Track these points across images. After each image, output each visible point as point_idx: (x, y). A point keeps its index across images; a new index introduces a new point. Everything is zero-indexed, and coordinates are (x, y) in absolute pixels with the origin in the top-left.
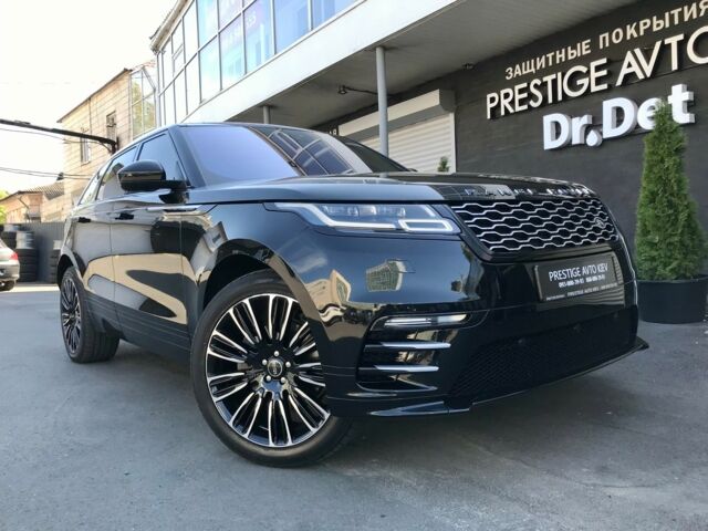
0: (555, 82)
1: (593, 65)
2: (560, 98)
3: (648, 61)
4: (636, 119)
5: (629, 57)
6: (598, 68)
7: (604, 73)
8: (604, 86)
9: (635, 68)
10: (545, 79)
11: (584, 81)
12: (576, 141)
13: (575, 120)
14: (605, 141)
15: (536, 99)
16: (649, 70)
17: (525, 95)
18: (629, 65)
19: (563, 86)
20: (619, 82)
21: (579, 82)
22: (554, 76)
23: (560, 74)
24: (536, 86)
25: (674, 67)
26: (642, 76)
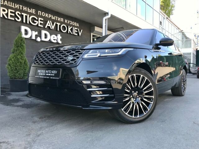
0: (26, 17)
1: (39, 19)
2: (28, 23)
3: (53, 26)
4: (50, 38)
5: (48, 22)
6: (41, 20)
7: (42, 22)
8: (42, 26)
9: (50, 25)
10: (22, 14)
11: (37, 22)
12: (34, 38)
13: (34, 32)
14: (42, 41)
15: (18, 19)
16: (53, 28)
17: (13, 15)
18: (49, 24)
19: (29, 19)
20: (46, 27)
21: (35, 21)
22: (26, 15)
23: (28, 16)
24: (18, 14)
25: (58, 30)
26: (51, 28)
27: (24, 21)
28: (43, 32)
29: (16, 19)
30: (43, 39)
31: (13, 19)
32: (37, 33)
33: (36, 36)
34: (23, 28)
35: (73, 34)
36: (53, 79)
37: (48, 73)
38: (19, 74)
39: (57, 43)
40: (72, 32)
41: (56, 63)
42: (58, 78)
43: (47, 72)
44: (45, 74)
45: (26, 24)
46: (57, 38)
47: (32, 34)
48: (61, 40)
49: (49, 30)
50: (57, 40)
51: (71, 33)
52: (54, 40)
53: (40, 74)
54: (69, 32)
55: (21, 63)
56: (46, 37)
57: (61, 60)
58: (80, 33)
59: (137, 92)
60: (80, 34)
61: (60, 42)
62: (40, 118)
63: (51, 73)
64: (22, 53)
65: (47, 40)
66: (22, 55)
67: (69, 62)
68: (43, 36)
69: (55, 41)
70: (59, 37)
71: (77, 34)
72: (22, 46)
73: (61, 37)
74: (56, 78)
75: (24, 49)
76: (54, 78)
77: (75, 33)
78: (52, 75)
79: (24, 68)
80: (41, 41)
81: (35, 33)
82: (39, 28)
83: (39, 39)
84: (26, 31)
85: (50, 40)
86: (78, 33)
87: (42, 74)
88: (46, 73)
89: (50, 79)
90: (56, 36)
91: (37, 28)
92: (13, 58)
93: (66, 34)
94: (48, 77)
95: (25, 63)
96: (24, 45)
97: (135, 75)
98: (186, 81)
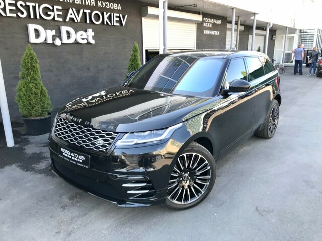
0: (34, 8)
1: (56, 7)
2: (38, 17)
3: (78, 16)
4: (76, 38)
5: (71, 11)
6: (58, 10)
7: (61, 13)
8: (61, 19)
9: (73, 16)
10: (28, 3)
11: (52, 14)
12: (50, 41)
13: (49, 31)
15: (22, 13)
16: (79, 19)
17: (14, 8)
18: (71, 14)
19: (40, 11)
20: (68, 20)
21: (49, 13)
22: (34, 4)
23: (37, 5)
24: (21, 5)
25: (88, 22)
26: (76, 21)
27: (32, 16)
28: (64, 29)
29: (19, 14)
30: (65, 40)
31: (15, 15)
32: (54, 32)
34: (32, 27)
35: (112, 24)
36: (80, 166)
37: (74, 157)
38: (35, 111)
39: (88, 43)
40: (111, 22)
41: (83, 144)
42: (87, 167)
43: (73, 154)
44: (70, 157)
45: (35, 20)
46: (87, 36)
47: (47, 35)
48: (93, 37)
49: (73, 23)
50: (87, 39)
51: (110, 24)
52: (83, 39)
53: (64, 154)
54: (105, 23)
55: (36, 94)
56: (69, 37)
57: (88, 143)
58: (124, 20)
59: (188, 173)
60: (124, 23)
61: (93, 42)
62: (70, 199)
63: (78, 158)
64: (35, 79)
65: (72, 41)
66: (35, 82)
67: (99, 148)
68: (64, 35)
69: (85, 41)
70: (90, 33)
71: (118, 24)
72: (34, 67)
73: (93, 34)
74: (84, 166)
75: (38, 72)
76: (82, 165)
77: (116, 23)
78: (79, 160)
79: (41, 101)
80: (62, 44)
81: (51, 33)
82: (56, 23)
83: (58, 42)
84: (36, 31)
85: (76, 40)
86: (120, 22)
87: (66, 155)
88: (72, 156)
89: (77, 165)
90: (86, 31)
91: (53, 23)
92: (24, 87)
93: (102, 26)
94: (74, 162)
95: (41, 92)
96: (38, 65)
97: (185, 155)
98: (278, 115)
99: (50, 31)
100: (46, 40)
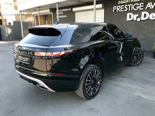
1: (141, 4)
2: (132, 10)
4: (149, 17)
5: (149, 4)
7: (143, 6)
8: (142, 9)
12: (135, 19)
17: (123, 8)
19: (133, 7)
20: (146, 9)
21: (137, 7)
22: (131, 5)
24: (126, 6)
26: (151, 8)
27: (129, 10)
29: (125, 10)
31: (123, 11)
32: (137, 15)
33: (137, 17)
84: (130, 16)
99: (136, 15)
100: (133, 19)
